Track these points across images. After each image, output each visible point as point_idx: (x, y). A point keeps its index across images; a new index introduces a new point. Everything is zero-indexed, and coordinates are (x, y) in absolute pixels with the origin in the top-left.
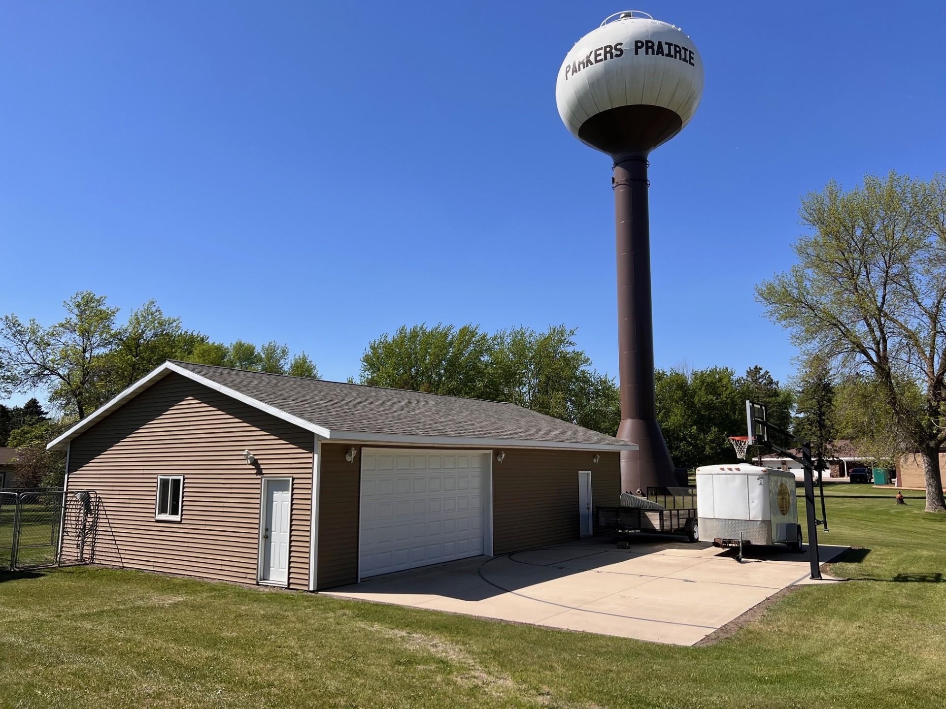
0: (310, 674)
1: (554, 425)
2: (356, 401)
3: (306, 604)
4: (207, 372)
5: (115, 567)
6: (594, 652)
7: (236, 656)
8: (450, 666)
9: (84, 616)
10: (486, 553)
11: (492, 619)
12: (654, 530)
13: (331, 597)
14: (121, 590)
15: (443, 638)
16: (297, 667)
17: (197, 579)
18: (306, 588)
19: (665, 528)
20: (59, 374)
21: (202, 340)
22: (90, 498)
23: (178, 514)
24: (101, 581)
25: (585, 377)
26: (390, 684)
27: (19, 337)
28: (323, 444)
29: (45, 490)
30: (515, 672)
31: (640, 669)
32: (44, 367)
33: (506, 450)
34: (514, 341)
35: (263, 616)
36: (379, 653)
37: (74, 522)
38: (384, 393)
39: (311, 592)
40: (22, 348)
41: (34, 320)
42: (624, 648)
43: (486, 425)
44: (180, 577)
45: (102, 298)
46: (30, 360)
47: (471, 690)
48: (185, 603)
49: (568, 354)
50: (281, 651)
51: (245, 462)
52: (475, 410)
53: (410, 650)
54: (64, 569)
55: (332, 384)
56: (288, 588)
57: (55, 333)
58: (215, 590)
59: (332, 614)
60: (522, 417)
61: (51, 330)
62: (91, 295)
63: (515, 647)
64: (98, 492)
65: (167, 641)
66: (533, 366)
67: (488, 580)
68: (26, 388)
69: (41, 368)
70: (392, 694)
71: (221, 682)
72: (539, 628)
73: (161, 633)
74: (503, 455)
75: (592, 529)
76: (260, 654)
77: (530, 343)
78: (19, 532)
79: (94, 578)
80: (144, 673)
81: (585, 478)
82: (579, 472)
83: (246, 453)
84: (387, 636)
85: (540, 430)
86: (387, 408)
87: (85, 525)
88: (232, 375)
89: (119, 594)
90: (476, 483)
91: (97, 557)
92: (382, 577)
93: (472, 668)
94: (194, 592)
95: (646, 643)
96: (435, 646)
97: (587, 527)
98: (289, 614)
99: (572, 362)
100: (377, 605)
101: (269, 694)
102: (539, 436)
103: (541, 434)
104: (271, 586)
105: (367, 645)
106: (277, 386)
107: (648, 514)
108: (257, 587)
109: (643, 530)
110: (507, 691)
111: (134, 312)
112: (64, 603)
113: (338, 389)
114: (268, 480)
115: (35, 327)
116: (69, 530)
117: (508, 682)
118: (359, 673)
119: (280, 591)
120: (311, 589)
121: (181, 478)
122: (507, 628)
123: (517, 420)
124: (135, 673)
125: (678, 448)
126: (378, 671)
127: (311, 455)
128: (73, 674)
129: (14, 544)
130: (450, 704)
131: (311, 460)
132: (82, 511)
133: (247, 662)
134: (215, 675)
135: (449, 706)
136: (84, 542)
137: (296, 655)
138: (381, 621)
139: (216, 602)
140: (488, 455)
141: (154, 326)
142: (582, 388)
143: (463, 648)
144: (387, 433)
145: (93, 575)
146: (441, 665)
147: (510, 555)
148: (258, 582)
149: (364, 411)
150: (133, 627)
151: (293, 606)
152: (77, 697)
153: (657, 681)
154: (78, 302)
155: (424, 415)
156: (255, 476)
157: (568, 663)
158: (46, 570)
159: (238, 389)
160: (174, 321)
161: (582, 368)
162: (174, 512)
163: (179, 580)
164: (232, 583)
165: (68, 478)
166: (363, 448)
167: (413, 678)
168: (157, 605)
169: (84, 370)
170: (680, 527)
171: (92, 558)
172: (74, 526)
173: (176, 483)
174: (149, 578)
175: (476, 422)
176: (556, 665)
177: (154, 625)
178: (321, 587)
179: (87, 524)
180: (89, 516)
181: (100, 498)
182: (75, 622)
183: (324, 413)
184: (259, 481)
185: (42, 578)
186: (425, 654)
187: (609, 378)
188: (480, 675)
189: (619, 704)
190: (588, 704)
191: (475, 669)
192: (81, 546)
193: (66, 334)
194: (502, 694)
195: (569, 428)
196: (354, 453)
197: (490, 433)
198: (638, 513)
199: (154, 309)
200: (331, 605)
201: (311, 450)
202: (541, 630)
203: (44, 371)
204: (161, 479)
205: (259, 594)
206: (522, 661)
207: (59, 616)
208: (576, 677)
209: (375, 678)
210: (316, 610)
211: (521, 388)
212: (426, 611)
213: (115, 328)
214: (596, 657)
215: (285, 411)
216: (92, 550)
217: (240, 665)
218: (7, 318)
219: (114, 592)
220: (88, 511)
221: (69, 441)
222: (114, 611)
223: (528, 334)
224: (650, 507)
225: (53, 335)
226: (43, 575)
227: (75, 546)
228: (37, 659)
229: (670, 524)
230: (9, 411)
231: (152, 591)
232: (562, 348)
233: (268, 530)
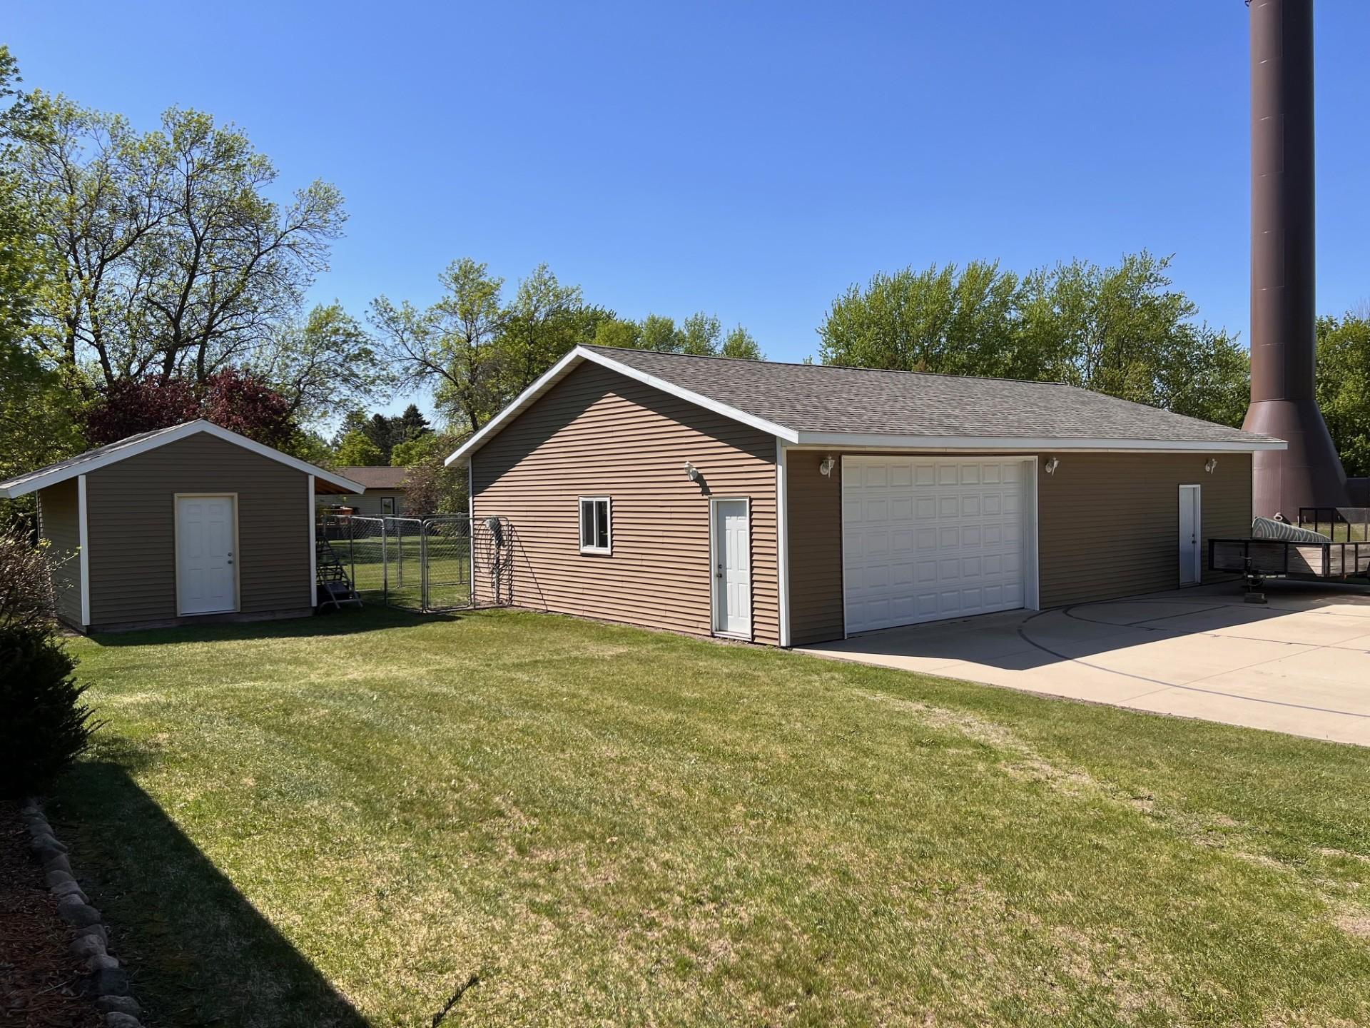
0: (802, 749)
1: (1139, 414)
2: (828, 389)
3: (778, 662)
4: (628, 358)
5: (538, 611)
6: (1218, 747)
7: (704, 720)
8: (995, 752)
9: (519, 666)
10: (1027, 606)
11: (1047, 695)
12: (1312, 576)
13: (811, 657)
14: (551, 638)
15: (979, 715)
16: (784, 740)
17: (637, 628)
18: (776, 643)
19: (1332, 572)
20: (443, 372)
21: (608, 316)
22: (501, 526)
23: (606, 546)
24: (526, 626)
25: (1186, 336)
26: (912, 769)
27: (393, 326)
28: (788, 452)
29: (443, 516)
30: (1094, 766)
31: (1299, 775)
32: (425, 363)
33: (1059, 455)
34: (1062, 286)
35: (729, 675)
36: (890, 729)
37: (485, 556)
38: (867, 377)
39: (783, 648)
40: (398, 339)
41: (407, 302)
42: (1267, 745)
43: (1027, 418)
44: (616, 624)
45: (481, 265)
46: (408, 354)
47: (1031, 784)
48: (628, 655)
49: (1157, 299)
50: (760, 719)
51: (687, 478)
52: (1007, 397)
53: (933, 728)
54: (480, 612)
55: (791, 367)
56: (752, 642)
57: (432, 318)
58: (661, 641)
59: (815, 677)
60: (1083, 403)
61: (428, 314)
62: (469, 263)
63: (1089, 733)
64: (509, 518)
65: (618, 699)
66: (1094, 324)
67: (1036, 642)
68: (408, 391)
69: (422, 364)
70: (917, 782)
71: (693, 750)
72: (1123, 711)
73: (610, 689)
74: (1056, 463)
75: (1200, 575)
76: (733, 720)
77: (1090, 285)
78: (428, 567)
79: (517, 623)
80: (600, 733)
81: (1189, 497)
82: (1181, 486)
83: (687, 466)
84: (897, 709)
85: (1114, 423)
86: (874, 398)
87: (498, 560)
88: (661, 361)
89: (550, 642)
90: (1012, 504)
91: (516, 598)
92: (876, 632)
93: (1028, 757)
94: (637, 643)
95: (1307, 741)
96: (968, 725)
97: (1192, 569)
98: (760, 674)
99: (1161, 313)
100: (876, 669)
101: (755, 768)
102: (1114, 433)
103: (1117, 428)
104: (730, 639)
105: (871, 718)
106: (719, 374)
107: (1301, 550)
108: (712, 639)
109: (1291, 574)
110: (1084, 789)
111: (522, 282)
112: (490, 651)
113: (800, 374)
114: (718, 502)
115: (410, 310)
116: (480, 565)
117: (1084, 778)
118: (867, 753)
119: (743, 646)
120: (784, 643)
121: (608, 500)
122: (1073, 709)
123: (1077, 409)
124: (589, 733)
125: (1352, 444)
126: (893, 751)
127: (772, 467)
128: (521, 731)
129: (423, 581)
130: (1003, 800)
131: (773, 474)
132: (493, 542)
133: (720, 729)
134: (684, 742)
135: (1001, 803)
136: (499, 580)
137: (780, 724)
138: (885, 689)
139: (667, 656)
140: (1031, 463)
141: (549, 301)
142: (1181, 355)
143: (1010, 730)
144: (877, 434)
145: (515, 620)
146: (981, 750)
147: (1067, 608)
148: (712, 633)
149: (841, 403)
150: (575, 680)
151: (764, 664)
152: (530, 756)
153: (1327, 792)
154: (456, 274)
155: (929, 407)
156: (700, 497)
157: (1177, 759)
158: (462, 612)
159: (671, 380)
160: (573, 291)
161: (1180, 321)
162: (603, 543)
163: (615, 627)
164: (680, 633)
165: (473, 502)
166: (843, 457)
167: (943, 763)
168: (596, 657)
169: (471, 364)
170: (1360, 570)
171: (510, 599)
172: (486, 561)
173: (602, 506)
174: (579, 624)
175: (1010, 414)
176: (1157, 761)
177: (599, 679)
178: (795, 642)
179: (501, 558)
180: (502, 548)
181: (512, 526)
182: (508, 672)
183: (787, 409)
184: (706, 503)
185: (459, 622)
186: (955, 735)
187: (1229, 336)
188: (1041, 768)
189: (1268, 821)
190: (1216, 817)
191: (1032, 759)
192: (496, 585)
193: (445, 319)
194: (1077, 794)
195: (1163, 418)
196: (831, 463)
197: (1033, 430)
198: (1285, 549)
199: (546, 277)
200: (813, 665)
201: (773, 459)
202: (1126, 713)
203: (426, 367)
204: (583, 502)
205: (717, 649)
206: (1103, 753)
207: (489, 665)
208: (1192, 779)
209: (889, 760)
210: (794, 671)
211: (1074, 360)
212: (948, 680)
213: (502, 307)
214: (1222, 755)
215: (735, 407)
216: (510, 589)
217: (711, 731)
218: (376, 301)
219: (543, 639)
220: (500, 543)
221: (469, 455)
222: (548, 662)
223: (1086, 271)
224: (1305, 540)
225: (432, 320)
226: (460, 618)
227: (490, 585)
228: (477, 713)
229: (1340, 565)
230: (387, 422)
231: (587, 640)
232: (1146, 290)
233: (722, 566)
